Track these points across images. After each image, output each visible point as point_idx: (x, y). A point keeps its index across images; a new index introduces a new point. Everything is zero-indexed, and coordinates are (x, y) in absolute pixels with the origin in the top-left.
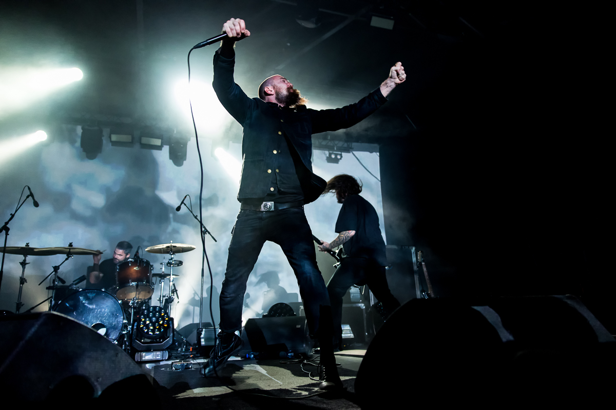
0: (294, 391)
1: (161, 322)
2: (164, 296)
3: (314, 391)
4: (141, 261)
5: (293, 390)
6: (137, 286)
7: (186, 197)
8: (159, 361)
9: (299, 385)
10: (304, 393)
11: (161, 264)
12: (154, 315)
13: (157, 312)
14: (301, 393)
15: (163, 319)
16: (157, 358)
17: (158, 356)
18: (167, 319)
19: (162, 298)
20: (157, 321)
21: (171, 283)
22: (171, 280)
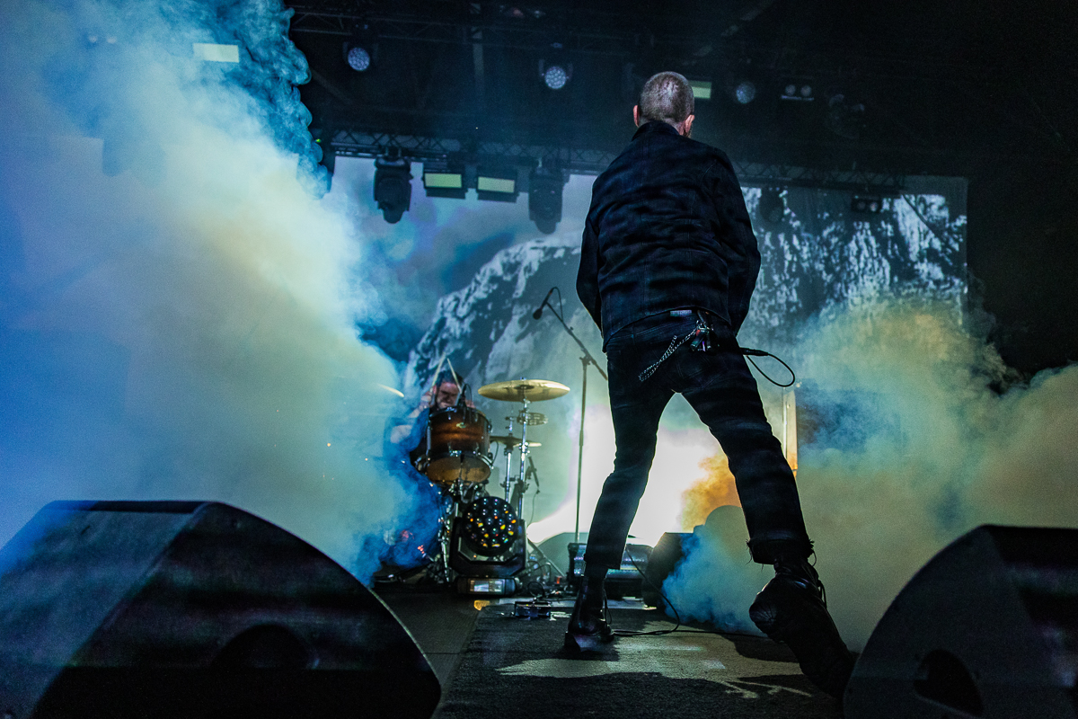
0: (732, 689)
1: (503, 527)
2: (512, 480)
3: (770, 692)
4: (471, 413)
5: (729, 685)
6: (462, 457)
7: (551, 291)
8: (498, 596)
9: (740, 676)
10: (748, 694)
11: (507, 418)
12: (490, 514)
13: (495, 507)
14: (741, 694)
15: (507, 523)
16: (496, 590)
17: (497, 588)
18: (514, 522)
19: (508, 482)
20: (496, 524)
21: (523, 457)
22: (524, 451)
